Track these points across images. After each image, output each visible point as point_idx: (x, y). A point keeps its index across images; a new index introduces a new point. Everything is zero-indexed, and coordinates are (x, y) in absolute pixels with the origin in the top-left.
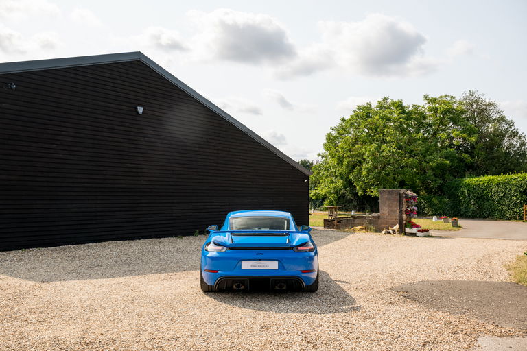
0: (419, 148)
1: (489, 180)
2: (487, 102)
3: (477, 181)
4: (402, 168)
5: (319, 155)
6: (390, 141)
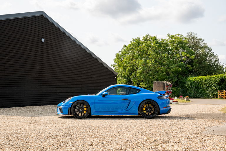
0: (166, 62)
1: (201, 78)
2: (199, 38)
3: (195, 79)
4: (157, 72)
5: (111, 65)
6: (151, 58)
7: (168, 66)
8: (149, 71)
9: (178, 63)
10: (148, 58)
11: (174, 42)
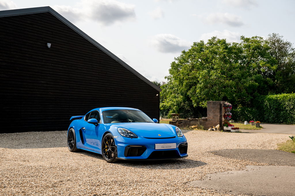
0: (237, 74)
1: (284, 97)
2: (285, 41)
3: (276, 97)
4: (225, 87)
5: (166, 78)
6: (216, 69)
8: (212, 86)
9: (254, 76)
10: (213, 68)
11: (249, 46)
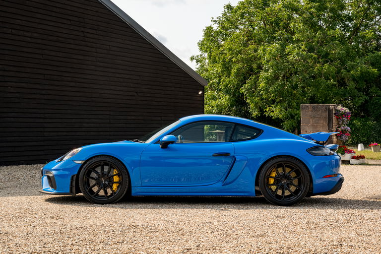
0: (337, 51)
4: (314, 77)
5: (192, 59)
6: (298, 41)
7: (343, 63)
8: (291, 74)
9: (370, 54)
10: (288, 40)
